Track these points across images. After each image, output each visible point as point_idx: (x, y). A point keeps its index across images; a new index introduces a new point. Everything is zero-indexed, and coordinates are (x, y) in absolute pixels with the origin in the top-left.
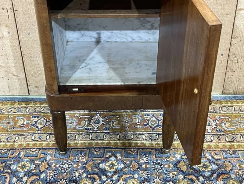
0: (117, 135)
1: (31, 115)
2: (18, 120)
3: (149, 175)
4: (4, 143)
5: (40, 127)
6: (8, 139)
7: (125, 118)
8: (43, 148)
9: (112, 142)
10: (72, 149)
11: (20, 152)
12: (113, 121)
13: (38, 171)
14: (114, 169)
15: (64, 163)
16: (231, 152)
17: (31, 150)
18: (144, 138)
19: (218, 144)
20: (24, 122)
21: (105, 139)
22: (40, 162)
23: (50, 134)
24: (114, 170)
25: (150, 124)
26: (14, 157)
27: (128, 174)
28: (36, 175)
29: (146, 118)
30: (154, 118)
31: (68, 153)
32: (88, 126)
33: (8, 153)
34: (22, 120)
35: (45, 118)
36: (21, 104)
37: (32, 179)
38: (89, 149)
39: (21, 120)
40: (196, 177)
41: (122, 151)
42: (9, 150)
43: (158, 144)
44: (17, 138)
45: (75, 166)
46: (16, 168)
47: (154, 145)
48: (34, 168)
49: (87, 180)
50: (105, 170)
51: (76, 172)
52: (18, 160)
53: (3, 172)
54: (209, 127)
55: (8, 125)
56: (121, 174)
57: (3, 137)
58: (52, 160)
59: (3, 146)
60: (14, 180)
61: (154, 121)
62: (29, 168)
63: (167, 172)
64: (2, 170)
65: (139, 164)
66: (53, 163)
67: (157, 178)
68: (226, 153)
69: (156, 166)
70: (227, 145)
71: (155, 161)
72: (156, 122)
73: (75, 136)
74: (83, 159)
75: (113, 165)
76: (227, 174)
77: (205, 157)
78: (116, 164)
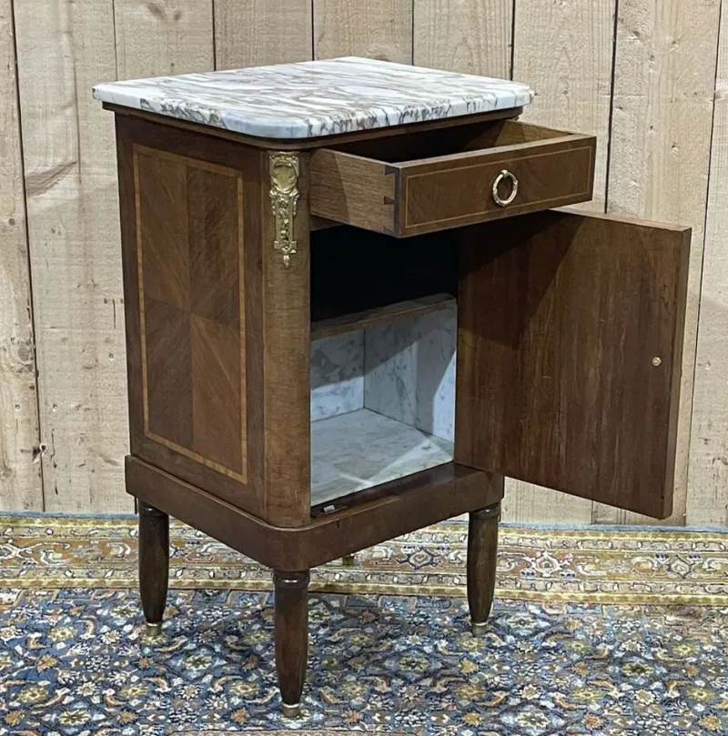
0: (336, 574)
2: (111, 548)
3: (398, 630)
4: (81, 580)
6: (91, 574)
9: (323, 583)
10: (232, 590)
11: (116, 593)
14: (322, 619)
15: (213, 610)
16: (586, 605)
18: (396, 579)
19: (559, 594)
20: (125, 551)
23: (184, 568)
24: (322, 622)
25: (412, 561)
26: (106, 599)
27: (352, 627)
29: (404, 552)
30: (422, 553)
31: (223, 596)
33: (90, 593)
34: (121, 547)
35: (174, 546)
36: (120, 524)
38: (271, 592)
39: (118, 548)
40: (499, 635)
41: (343, 598)
42: (93, 589)
43: (425, 590)
44: (109, 574)
45: (238, 613)
46: (109, 614)
47: (417, 591)
49: (261, 633)
51: (240, 622)
52: (113, 602)
53: (80, 618)
54: (547, 569)
55: (89, 553)
56: (337, 626)
57: (79, 572)
58: (188, 604)
59: (79, 584)
60: (105, 629)
61: (423, 556)
62: (135, 614)
63: (437, 628)
64: (78, 615)
65: (378, 615)
66: (189, 609)
67: (413, 634)
68: (575, 607)
69: (415, 619)
70: (581, 596)
71: (414, 612)
72: (426, 558)
73: (240, 572)
74: (256, 605)
75: (321, 615)
76: (569, 633)
77: (526, 610)
78: (328, 613)
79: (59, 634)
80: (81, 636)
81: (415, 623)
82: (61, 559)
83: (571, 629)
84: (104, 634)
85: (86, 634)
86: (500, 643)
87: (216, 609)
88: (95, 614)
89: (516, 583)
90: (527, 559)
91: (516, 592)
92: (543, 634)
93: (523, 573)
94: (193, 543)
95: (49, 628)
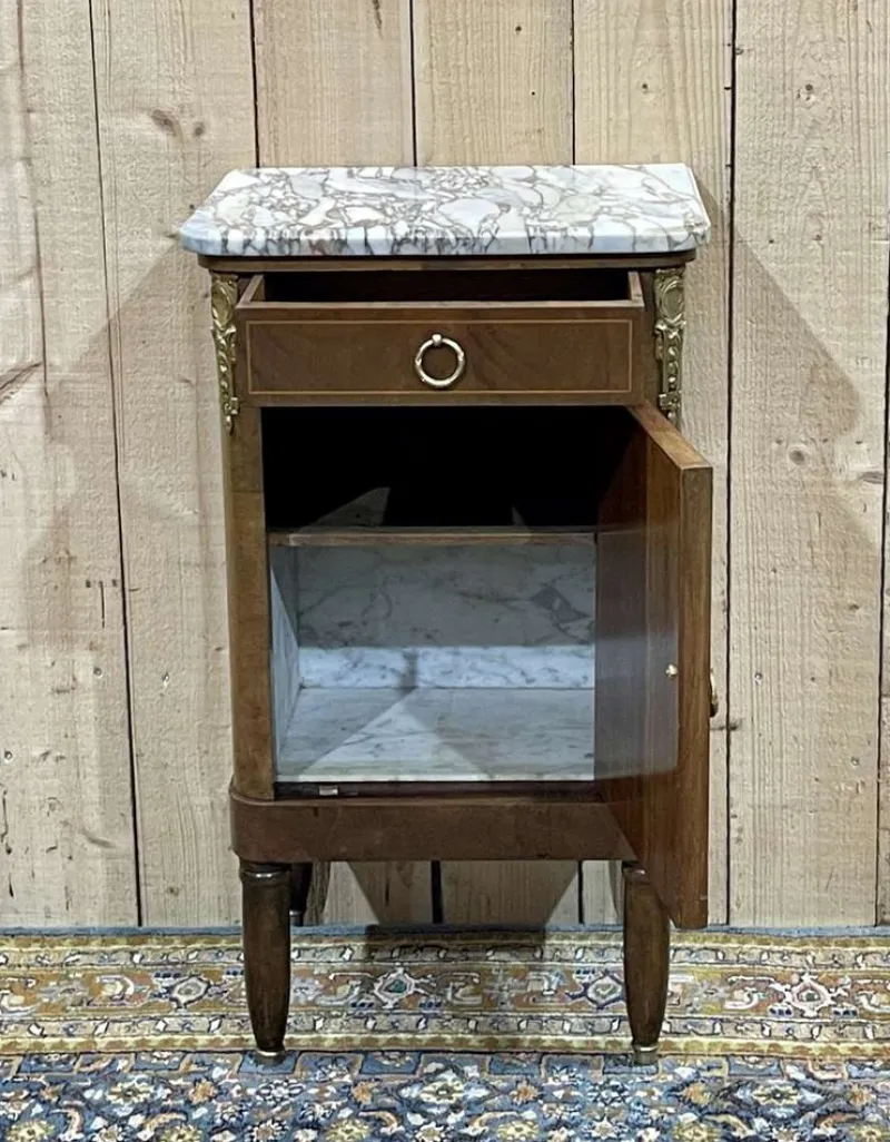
0: (469, 1020)
1: (152, 971)
2: (102, 985)
3: (577, 1114)
4: (57, 1040)
5: (183, 999)
6: (71, 1030)
7: (500, 978)
8: (199, 1049)
9: (449, 1037)
10: (302, 1052)
11: (114, 1060)
12: (454, 988)
13: (182, 1102)
14: (451, 1098)
15: (272, 1086)
16: (878, 1064)
17: (156, 1054)
18: (567, 1027)
19: (834, 1045)
20: (125, 989)
21: (424, 1029)
22: (189, 1083)
23: (223, 1016)
24: (452, 1102)
25: (591, 994)
26: (98, 1072)
27: (502, 1111)
28: (174, 1110)
29: (578, 981)
30: (607, 980)
31: (288, 1062)
32: (360, 996)
33: (72, 1062)
34: (118, 983)
35: (205, 979)
36: (114, 943)
37: (161, 1121)
38: (365, 1053)
39: (113, 984)
40: (741, 1118)
41: (484, 1060)
42: (77, 1056)
43: (616, 1044)
44: (102, 1028)
45: (313, 1091)
46: (104, 1097)
47: (602, 1045)
48: (168, 1096)
49: (354, 1124)
50: (419, 1102)
51: (317, 1106)
52: (109, 1077)
53: (57, 1105)
54: (811, 1004)
55: (67, 995)
56: (477, 1110)
57: (52, 1026)
58: (231, 1077)
59: (54, 1046)
60: (99, 1122)
61: (609, 986)
62: (148, 1096)
63: (641, 1108)
64: (55, 1100)
65: (542, 1089)
66: (234, 1085)
67: (602, 1120)
68: (861, 1067)
69: (604, 1094)
70: (869, 1047)
71: (601, 1083)
72: (615, 988)
73: (315, 1021)
74: (343, 1076)
75: (449, 1090)
76: (855, 1112)
77: (783, 1074)
78: (461, 1087)
79: (23, 1133)
80: (61, 1136)
81: (603, 1100)
82: (22, 1005)
83: (858, 1104)
84: (97, 1131)
85: (67, 1134)
86: (744, 1132)
87: (277, 1085)
88: (83, 1099)
89: (763, 1029)
90: (777, 987)
91: (764, 1044)
92: (813, 1115)
93: (773, 1011)
94: (235, 974)
95: (7, 1123)
